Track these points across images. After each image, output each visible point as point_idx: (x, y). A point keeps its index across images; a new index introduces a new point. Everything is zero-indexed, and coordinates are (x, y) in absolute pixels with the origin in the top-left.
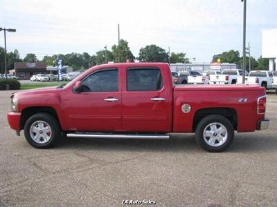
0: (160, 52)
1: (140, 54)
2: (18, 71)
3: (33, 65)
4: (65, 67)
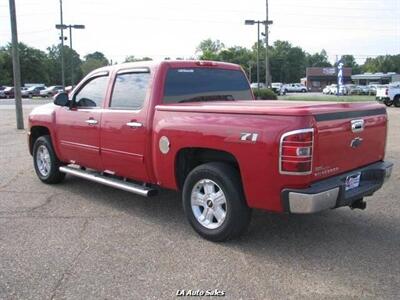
2: (311, 79)
3: (332, 71)
4: (389, 74)
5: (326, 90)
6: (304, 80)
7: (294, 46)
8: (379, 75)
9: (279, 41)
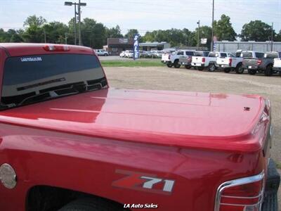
0: (265, 29)
1: (243, 31)
2: (111, 47)
3: (125, 41)
4: (162, 43)
5: (122, 54)
6: (106, 47)
7: (98, 22)
8: (156, 43)
9: (87, 19)
